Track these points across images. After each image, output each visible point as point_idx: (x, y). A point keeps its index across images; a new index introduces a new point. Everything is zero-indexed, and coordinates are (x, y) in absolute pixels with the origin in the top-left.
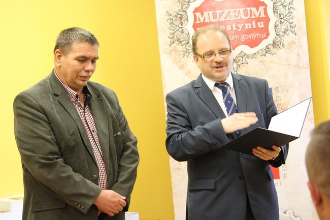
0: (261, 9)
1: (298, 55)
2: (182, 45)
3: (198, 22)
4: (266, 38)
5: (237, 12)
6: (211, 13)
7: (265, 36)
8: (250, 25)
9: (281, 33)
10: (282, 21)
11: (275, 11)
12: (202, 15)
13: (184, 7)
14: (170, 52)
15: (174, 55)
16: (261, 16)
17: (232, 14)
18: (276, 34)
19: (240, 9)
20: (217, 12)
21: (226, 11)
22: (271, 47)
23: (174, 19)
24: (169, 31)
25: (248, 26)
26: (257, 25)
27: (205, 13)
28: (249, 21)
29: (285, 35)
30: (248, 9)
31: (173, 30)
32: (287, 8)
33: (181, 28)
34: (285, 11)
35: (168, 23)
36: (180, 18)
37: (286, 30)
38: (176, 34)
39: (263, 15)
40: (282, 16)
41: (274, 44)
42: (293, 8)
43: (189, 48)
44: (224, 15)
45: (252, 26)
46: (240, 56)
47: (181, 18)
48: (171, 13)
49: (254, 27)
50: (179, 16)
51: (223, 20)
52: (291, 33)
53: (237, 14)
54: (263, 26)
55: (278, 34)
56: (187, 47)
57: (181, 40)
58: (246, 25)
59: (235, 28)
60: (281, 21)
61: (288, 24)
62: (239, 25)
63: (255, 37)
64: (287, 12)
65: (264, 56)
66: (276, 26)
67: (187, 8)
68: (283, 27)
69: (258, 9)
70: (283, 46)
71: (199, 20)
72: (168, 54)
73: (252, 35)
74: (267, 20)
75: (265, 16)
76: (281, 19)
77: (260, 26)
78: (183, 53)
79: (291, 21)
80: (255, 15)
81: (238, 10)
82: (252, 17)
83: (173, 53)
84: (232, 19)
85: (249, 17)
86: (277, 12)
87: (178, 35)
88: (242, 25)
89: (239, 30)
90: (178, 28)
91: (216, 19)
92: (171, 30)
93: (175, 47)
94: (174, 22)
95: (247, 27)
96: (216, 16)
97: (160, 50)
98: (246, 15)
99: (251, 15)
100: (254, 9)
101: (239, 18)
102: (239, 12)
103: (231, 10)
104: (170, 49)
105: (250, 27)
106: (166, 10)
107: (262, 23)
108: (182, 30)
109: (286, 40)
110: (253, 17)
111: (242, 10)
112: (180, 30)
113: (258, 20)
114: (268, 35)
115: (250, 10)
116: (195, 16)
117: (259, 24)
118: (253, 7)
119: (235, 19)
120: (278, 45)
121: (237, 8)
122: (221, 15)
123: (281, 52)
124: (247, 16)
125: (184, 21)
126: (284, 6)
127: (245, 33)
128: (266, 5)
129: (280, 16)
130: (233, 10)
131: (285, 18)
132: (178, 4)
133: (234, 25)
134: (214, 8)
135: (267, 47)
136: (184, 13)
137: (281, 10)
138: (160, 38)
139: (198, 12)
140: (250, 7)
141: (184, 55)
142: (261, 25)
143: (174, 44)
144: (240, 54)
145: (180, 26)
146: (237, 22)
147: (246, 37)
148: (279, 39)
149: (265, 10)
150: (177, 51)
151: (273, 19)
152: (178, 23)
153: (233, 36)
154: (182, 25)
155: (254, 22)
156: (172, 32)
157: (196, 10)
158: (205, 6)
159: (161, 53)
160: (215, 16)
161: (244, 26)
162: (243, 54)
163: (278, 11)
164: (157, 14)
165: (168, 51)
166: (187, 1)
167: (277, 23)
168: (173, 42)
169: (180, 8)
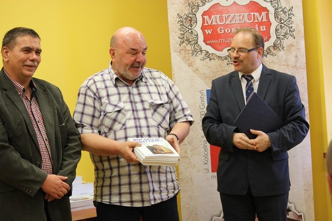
0: (264, 14)
1: (296, 57)
2: (191, 45)
3: (206, 24)
4: (268, 40)
5: (242, 16)
6: (218, 16)
7: (266, 38)
9: (281, 37)
10: (283, 25)
11: (276, 16)
12: (210, 18)
13: (194, 10)
14: (180, 51)
15: (184, 54)
16: (264, 21)
17: (237, 18)
18: (277, 37)
20: (224, 15)
21: (231, 15)
22: (272, 49)
23: (184, 22)
24: (179, 32)
27: (213, 16)
28: (253, 25)
29: (285, 38)
30: (252, 14)
32: (287, 14)
33: (191, 29)
34: (285, 16)
35: (179, 25)
37: (286, 34)
38: (186, 34)
39: (265, 20)
40: (282, 21)
41: (275, 46)
42: (292, 14)
43: (197, 48)
44: (229, 19)
47: (191, 21)
48: (182, 16)
50: (189, 18)
51: (229, 23)
52: (290, 37)
53: (241, 18)
54: (265, 29)
55: (279, 37)
56: (196, 46)
57: (191, 40)
60: (281, 26)
61: (288, 28)
64: (287, 18)
65: (265, 57)
66: (276, 30)
67: (196, 11)
69: (260, 14)
70: (283, 48)
71: (207, 23)
72: (178, 53)
74: (269, 24)
75: (267, 21)
76: (282, 23)
77: (262, 30)
78: (192, 52)
79: (290, 26)
80: (258, 20)
81: (242, 14)
83: (182, 52)
84: (236, 22)
85: (252, 21)
86: (278, 18)
87: (188, 36)
90: (187, 29)
91: (223, 22)
93: (185, 47)
94: (185, 24)
96: (223, 19)
97: (171, 48)
99: (254, 20)
100: (257, 14)
101: (243, 22)
102: (244, 16)
104: (180, 48)
106: (177, 13)
107: (264, 27)
108: (192, 31)
109: (286, 42)
110: (256, 21)
111: (246, 14)
112: (190, 31)
113: (261, 24)
115: (254, 15)
116: (204, 19)
117: (261, 27)
119: (239, 22)
120: (278, 47)
121: (242, 13)
122: (226, 19)
123: (281, 53)
124: (251, 20)
125: (194, 23)
128: (268, 11)
129: (281, 21)
130: (238, 14)
131: (285, 23)
132: (188, 8)
133: (239, 28)
135: (268, 49)
136: (194, 16)
137: (282, 15)
138: (171, 38)
139: (206, 15)
140: (253, 12)
143: (184, 44)
145: (190, 27)
146: (241, 25)
148: (279, 41)
149: (267, 15)
150: (187, 50)
151: (274, 24)
152: (188, 25)
154: (191, 27)
155: (257, 25)
156: (182, 32)
157: (205, 14)
158: (213, 10)
159: (172, 51)
160: (221, 20)
163: (279, 16)
164: (169, 16)
165: (178, 50)
166: (196, 5)
167: (278, 27)
168: (183, 42)
169: (190, 11)
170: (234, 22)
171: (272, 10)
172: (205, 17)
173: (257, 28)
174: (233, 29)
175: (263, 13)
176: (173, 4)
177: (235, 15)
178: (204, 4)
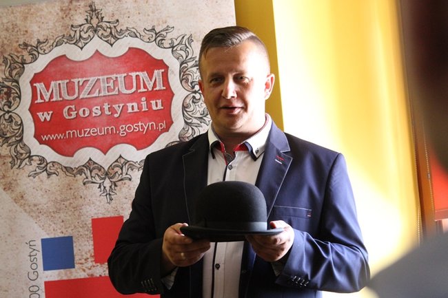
0: (158, 73)
2: (10, 145)
3: (39, 101)
4: (167, 129)
5: (112, 81)
6: (64, 83)
7: (164, 126)
8: (135, 105)
9: (195, 121)
10: (197, 95)
11: (183, 77)
12: (47, 87)
13: (14, 73)
16: (157, 88)
17: (102, 85)
18: (185, 121)
19: (118, 76)
20: (76, 81)
21: (91, 79)
25: (132, 107)
26: (149, 105)
27: (53, 83)
28: (135, 97)
30: (134, 74)
33: (8, 112)
36: (6, 93)
37: (205, 114)
39: (160, 87)
43: (22, 151)
44: (88, 88)
45: (140, 108)
46: (117, 166)
47: (8, 94)
49: (145, 109)
50: (5, 90)
51: (86, 96)
53: (111, 84)
54: (160, 107)
55: (189, 121)
56: (19, 148)
57: (8, 135)
58: (130, 105)
59: (107, 113)
60: (194, 97)
62: (116, 106)
63: (146, 128)
66: (184, 107)
67: (20, 74)
68: (198, 109)
69: (151, 75)
71: (42, 97)
73: (140, 124)
74: (168, 95)
75: (165, 88)
76: (195, 92)
77: (154, 108)
78: (11, 160)
80: (145, 87)
81: (114, 76)
82: (139, 91)
84: (102, 94)
85: (134, 90)
86: (187, 80)
87: (2, 126)
88: (121, 105)
89: (116, 115)
90: (2, 113)
91: (74, 94)
95: (130, 110)
96: (73, 89)
98: (129, 87)
99: (138, 87)
100: (143, 75)
101: (115, 92)
102: (116, 81)
103: (101, 77)
105: (136, 110)
107: (159, 102)
108: (10, 117)
110: (142, 90)
111: (121, 77)
112: (7, 116)
113: (152, 95)
114: (170, 123)
115: (137, 76)
116: (34, 90)
117: (153, 102)
118: (142, 71)
119: (107, 94)
121: (112, 73)
122: (81, 88)
124: (132, 87)
125: (14, 99)
127: (126, 121)
128: (166, 67)
129: (193, 87)
130: (105, 77)
132: (3, 68)
133: (106, 107)
134: (68, 75)
136: (14, 84)
137: (195, 75)
139: (39, 82)
140: (136, 71)
141: (13, 164)
142: (157, 105)
144: (117, 161)
145: (6, 108)
146: (112, 100)
147: (129, 128)
148: (190, 131)
149: (165, 76)
151: (180, 93)
152: (3, 103)
153: (104, 127)
154: (10, 107)
155: (144, 99)
157: (37, 78)
158: (53, 70)
160: (70, 90)
161: (125, 108)
162: (122, 161)
163: (190, 77)
166: (19, 61)
167: (188, 101)
169: (7, 74)
170: (96, 94)
171: (174, 65)
172: (37, 85)
173: (144, 104)
174: (94, 109)
175: (156, 72)
177: (98, 80)
178: (35, 59)
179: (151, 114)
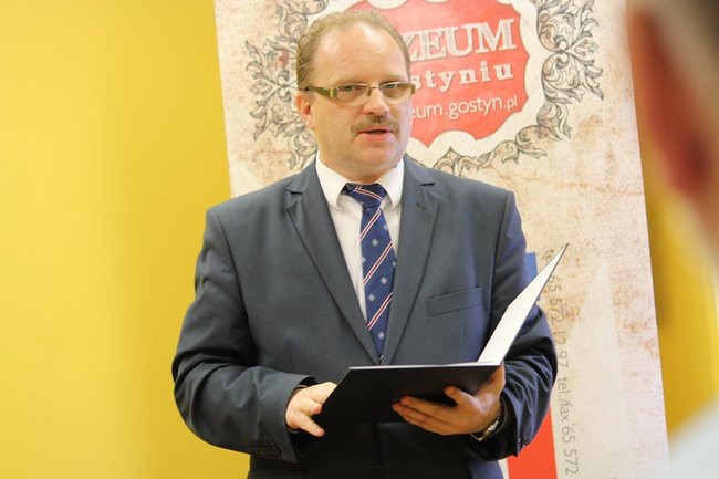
0: (504, 25)
1: (610, 156)
2: (288, 135)
4: (519, 108)
5: (437, 38)
7: (515, 103)
8: (472, 73)
9: (561, 95)
10: (564, 58)
11: (543, 29)
13: (293, 28)
14: (256, 154)
15: (265, 162)
16: (504, 47)
17: (422, 44)
18: (546, 96)
19: (446, 30)
21: (406, 35)
22: (532, 136)
23: (265, 63)
24: (251, 98)
25: (467, 76)
26: (492, 73)
28: (471, 61)
29: (572, 100)
30: (469, 27)
31: (263, 93)
32: (577, 21)
33: (285, 86)
34: (570, 29)
35: (249, 75)
36: (281, 59)
37: (575, 84)
38: (271, 104)
39: (508, 45)
40: (563, 46)
41: (542, 126)
42: (593, 20)
43: (306, 144)
45: (478, 77)
46: (447, 164)
47: (284, 60)
48: (259, 45)
49: (485, 78)
50: (280, 54)
52: (589, 94)
53: (435, 43)
54: (508, 75)
55: (552, 95)
56: (301, 139)
57: (285, 120)
58: (463, 73)
59: (431, 85)
60: (559, 60)
61: (580, 67)
62: (442, 75)
63: (488, 107)
64: (577, 33)
65: (512, 161)
66: (545, 75)
67: (301, 30)
68: (565, 77)
69: (494, 28)
70: (567, 131)
72: (250, 163)
73: (479, 101)
74: (519, 57)
75: (515, 47)
76: (561, 52)
77: (500, 76)
78: (289, 156)
79: (588, 58)
80: (486, 45)
81: (439, 31)
82: (477, 51)
83: (263, 158)
84: (422, 58)
85: (469, 50)
86: (548, 35)
87: (276, 108)
88: (451, 73)
89: (444, 89)
90: (275, 88)
92: (257, 92)
93: (269, 142)
94: (267, 73)
95: (464, 81)
97: (230, 148)
98: (462, 45)
99: (476, 45)
100: (483, 28)
101: (442, 54)
102: (442, 38)
103: (420, 33)
104: (256, 146)
105: (473, 80)
106: (245, 38)
107: (507, 67)
108: (288, 93)
109: (574, 112)
110: (482, 49)
111: (450, 31)
112: (283, 92)
113: (496, 57)
114: (523, 99)
115: (474, 30)
117: (498, 68)
118: (482, 21)
119: (430, 57)
120: (551, 130)
121: (437, 26)
123: (562, 148)
124: (466, 46)
125: (293, 67)
126: (569, 17)
127: (458, 98)
128: (517, 16)
129: (557, 45)
130: (427, 32)
131: (571, 51)
132: (277, 21)
133: (429, 76)
135: (522, 135)
136: (293, 44)
137: (560, 26)
138: (228, 115)
140: (472, 22)
141: (293, 163)
142: (504, 72)
143: (267, 134)
144: (445, 156)
145: (282, 81)
146: (437, 67)
147: (463, 107)
148: (554, 110)
149: (515, 29)
150: (274, 152)
151: (538, 54)
152: (277, 73)
153: (426, 105)
154: (287, 79)
155: (484, 63)
156: (260, 98)
159: (232, 157)
161: (456, 77)
162: (454, 156)
163: (552, 30)
164: (220, 49)
165: (250, 152)
166: (300, 10)
167: (549, 65)
168: (264, 128)
169: (283, 31)
170: (413, 58)
171: (528, 13)
173: (484, 70)
175: (502, 23)
176: (233, 11)
177: (416, 36)
178: (323, 7)
179: (494, 86)
